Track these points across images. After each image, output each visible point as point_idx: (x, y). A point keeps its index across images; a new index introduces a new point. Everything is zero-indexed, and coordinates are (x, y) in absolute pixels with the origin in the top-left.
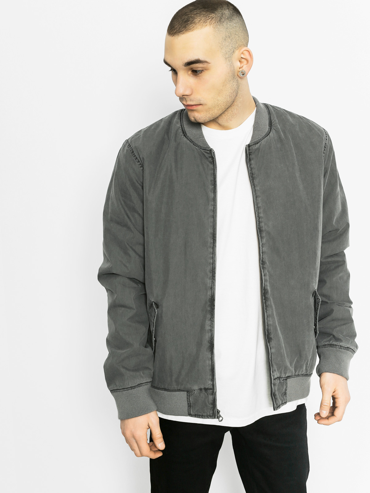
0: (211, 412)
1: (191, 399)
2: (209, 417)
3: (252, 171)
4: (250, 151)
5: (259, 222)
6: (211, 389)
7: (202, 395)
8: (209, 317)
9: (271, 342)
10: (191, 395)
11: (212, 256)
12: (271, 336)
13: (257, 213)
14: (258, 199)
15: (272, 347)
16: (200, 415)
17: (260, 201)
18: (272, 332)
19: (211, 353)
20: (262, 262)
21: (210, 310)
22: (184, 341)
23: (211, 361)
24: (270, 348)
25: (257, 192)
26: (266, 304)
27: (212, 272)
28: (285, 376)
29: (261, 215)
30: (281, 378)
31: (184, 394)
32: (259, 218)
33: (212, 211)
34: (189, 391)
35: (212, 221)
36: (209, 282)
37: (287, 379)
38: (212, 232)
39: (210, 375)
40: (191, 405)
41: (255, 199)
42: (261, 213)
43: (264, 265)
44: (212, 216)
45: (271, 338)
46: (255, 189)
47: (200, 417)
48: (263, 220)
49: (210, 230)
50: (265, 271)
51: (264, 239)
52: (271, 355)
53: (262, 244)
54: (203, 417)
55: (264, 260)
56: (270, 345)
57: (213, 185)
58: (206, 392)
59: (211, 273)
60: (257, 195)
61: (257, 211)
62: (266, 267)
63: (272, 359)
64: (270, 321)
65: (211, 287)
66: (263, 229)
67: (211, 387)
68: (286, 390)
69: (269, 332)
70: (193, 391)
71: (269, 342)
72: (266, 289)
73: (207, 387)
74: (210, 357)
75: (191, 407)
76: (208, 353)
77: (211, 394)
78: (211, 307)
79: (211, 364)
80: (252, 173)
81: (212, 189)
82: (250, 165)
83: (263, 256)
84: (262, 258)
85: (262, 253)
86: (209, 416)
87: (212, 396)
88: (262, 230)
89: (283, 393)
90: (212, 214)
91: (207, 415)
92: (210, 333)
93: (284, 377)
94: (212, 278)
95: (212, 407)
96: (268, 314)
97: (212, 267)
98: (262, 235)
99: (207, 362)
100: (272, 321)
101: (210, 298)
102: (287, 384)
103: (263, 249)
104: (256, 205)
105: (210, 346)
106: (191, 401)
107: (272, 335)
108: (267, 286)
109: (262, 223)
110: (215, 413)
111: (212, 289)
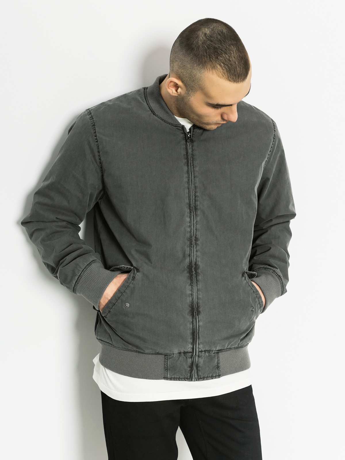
0: (189, 375)
1: (169, 363)
2: (186, 380)
3: (193, 153)
4: (194, 133)
5: (195, 200)
6: (190, 352)
7: (181, 358)
8: (189, 282)
9: (200, 315)
10: (169, 359)
11: (189, 224)
12: (199, 310)
13: (194, 192)
14: (195, 179)
15: (200, 320)
16: (176, 378)
17: (197, 181)
18: (201, 305)
19: (192, 317)
20: (195, 239)
21: (189, 276)
22: (164, 304)
23: (192, 325)
24: (199, 321)
25: (195, 173)
26: (197, 278)
27: (190, 240)
28: (216, 349)
29: (198, 194)
30: (211, 352)
31: (162, 358)
32: (195, 196)
33: (187, 183)
34: (167, 354)
35: (188, 192)
36: (187, 249)
37: (218, 353)
38: (188, 202)
39: (191, 339)
40: (167, 368)
41: (193, 179)
42: (197, 192)
43: (197, 241)
44: (187, 188)
45: (200, 312)
46: (194, 170)
47: (176, 379)
48: (198, 199)
49: (186, 200)
50: (197, 247)
51: (198, 217)
52: (199, 328)
53: (196, 221)
54: (180, 379)
55: (197, 237)
56: (198, 318)
57: (186, 159)
58: (185, 356)
59: (188, 241)
60: (195, 175)
61: (194, 190)
62: (199, 243)
63: (200, 332)
64: (200, 294)
65: (189, 254)
66: (199, 207)
67: (191, 350)
68: (218, 363)
69: (199, 305)
70: (172, 354)
71: (198, 315)
72: (198, 265)
73: (186, 351)
74: (191, 320)
75: (168, 370)
76: (189, 317)
77: (190, 357)
78: (190, 273)
79: (191, 328)
80: (193, 154)
81: (185, 162)
82: (192, 146)
83: (196, 232)
84: (196, 234)
85: (196, 229)
86: (186, 378)
87: (191, 360)
88: (197, 208)
89: (215, 366)
90: (187, 186)
91: (184, 377)
92: (191, 298)
93: (215, 351)
94: (190, 246)
95: (189, 370)
96: (198, 288)
97: (189, 235)
98: (197, 213)
99: (188, 325)
100: (202, 295)
101: (189, 264)
102: (218, 357)
103: (197, 226)
104: (193, 184)
105: (190, 310)
106: (168, 365)
107: (201, 309)
108: (199, 261)
109: (197, 201)
110: (192, 376)
111: (190, 256)
